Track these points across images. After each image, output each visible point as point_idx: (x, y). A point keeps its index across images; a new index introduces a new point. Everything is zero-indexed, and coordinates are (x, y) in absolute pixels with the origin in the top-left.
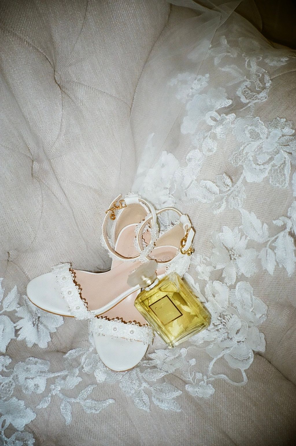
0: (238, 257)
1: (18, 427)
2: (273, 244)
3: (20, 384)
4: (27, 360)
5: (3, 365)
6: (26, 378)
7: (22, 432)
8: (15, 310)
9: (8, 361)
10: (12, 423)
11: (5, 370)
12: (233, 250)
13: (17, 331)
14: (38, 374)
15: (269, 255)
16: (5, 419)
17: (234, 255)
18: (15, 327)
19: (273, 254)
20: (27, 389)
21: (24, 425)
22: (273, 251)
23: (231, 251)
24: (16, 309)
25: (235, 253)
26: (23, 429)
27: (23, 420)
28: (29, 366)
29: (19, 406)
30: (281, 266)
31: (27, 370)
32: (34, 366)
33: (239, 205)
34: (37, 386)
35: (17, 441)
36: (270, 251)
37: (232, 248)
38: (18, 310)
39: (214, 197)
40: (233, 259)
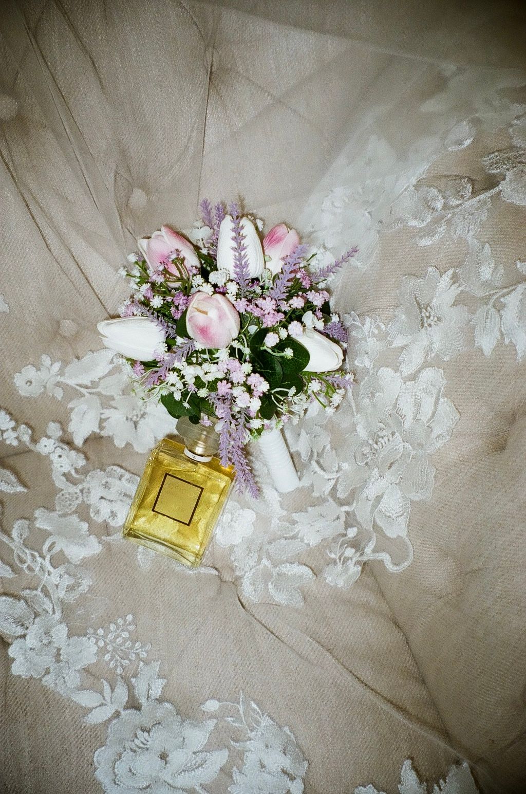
0: (435, 321)
1: (71, 558)
2: (502, 300)
3: (88, 502)
4: (109, 469)
5: (72, 465)
6: (102, 498)
7: (76, 566)
8: (113, 396)
9: (81, 462)
10: (63, 549)
11: (73, 472)
12: (429, 308)
13: (101, 421)
14: (120, 498)
15: (491, 319)
16: (55, 541)
17: (429, 317)
18: (102, 414)
19: (497, 318)
20: (98, 512)
21: (81, 558)
22: (499, 311)
23: (426, 310)
24: (115, 396)
25: (433, 313)
26: (78, 563)
27: (81, 549)
28: (109, 480)
29: (80, 530)
30: (507, 341)
31: (106, 486)
32: (117, 482)
33: (468, 231)
34: (113, 515)
35: (65, 576)
36: (493, 311)
37: (428, 305)
38: (117, 398)
39: (431, 215)
40: (426, 325)
